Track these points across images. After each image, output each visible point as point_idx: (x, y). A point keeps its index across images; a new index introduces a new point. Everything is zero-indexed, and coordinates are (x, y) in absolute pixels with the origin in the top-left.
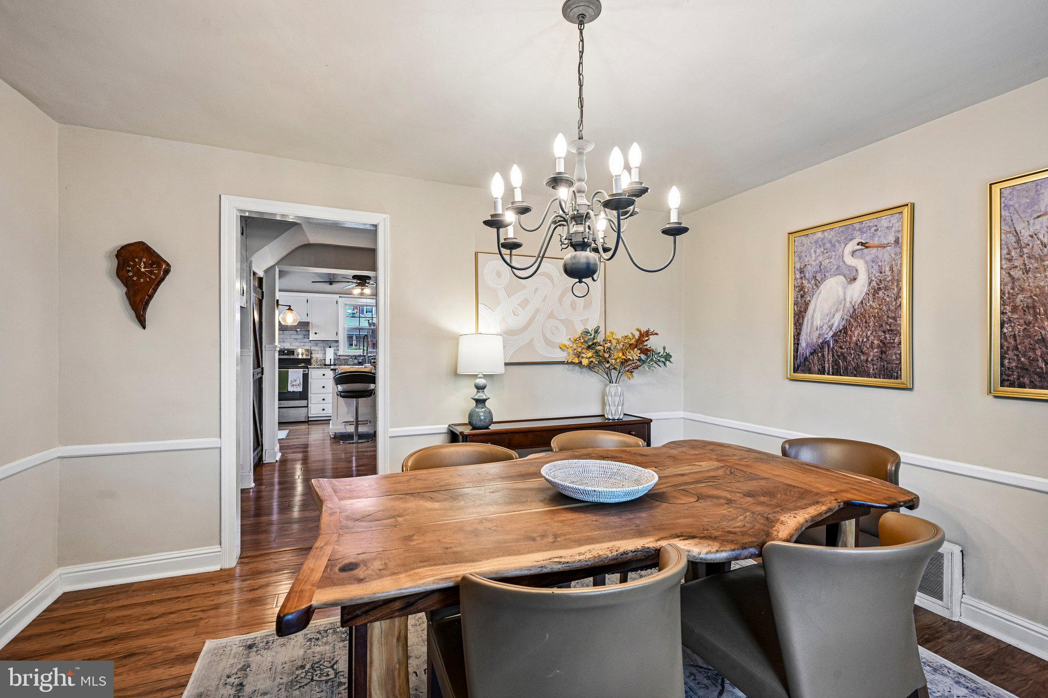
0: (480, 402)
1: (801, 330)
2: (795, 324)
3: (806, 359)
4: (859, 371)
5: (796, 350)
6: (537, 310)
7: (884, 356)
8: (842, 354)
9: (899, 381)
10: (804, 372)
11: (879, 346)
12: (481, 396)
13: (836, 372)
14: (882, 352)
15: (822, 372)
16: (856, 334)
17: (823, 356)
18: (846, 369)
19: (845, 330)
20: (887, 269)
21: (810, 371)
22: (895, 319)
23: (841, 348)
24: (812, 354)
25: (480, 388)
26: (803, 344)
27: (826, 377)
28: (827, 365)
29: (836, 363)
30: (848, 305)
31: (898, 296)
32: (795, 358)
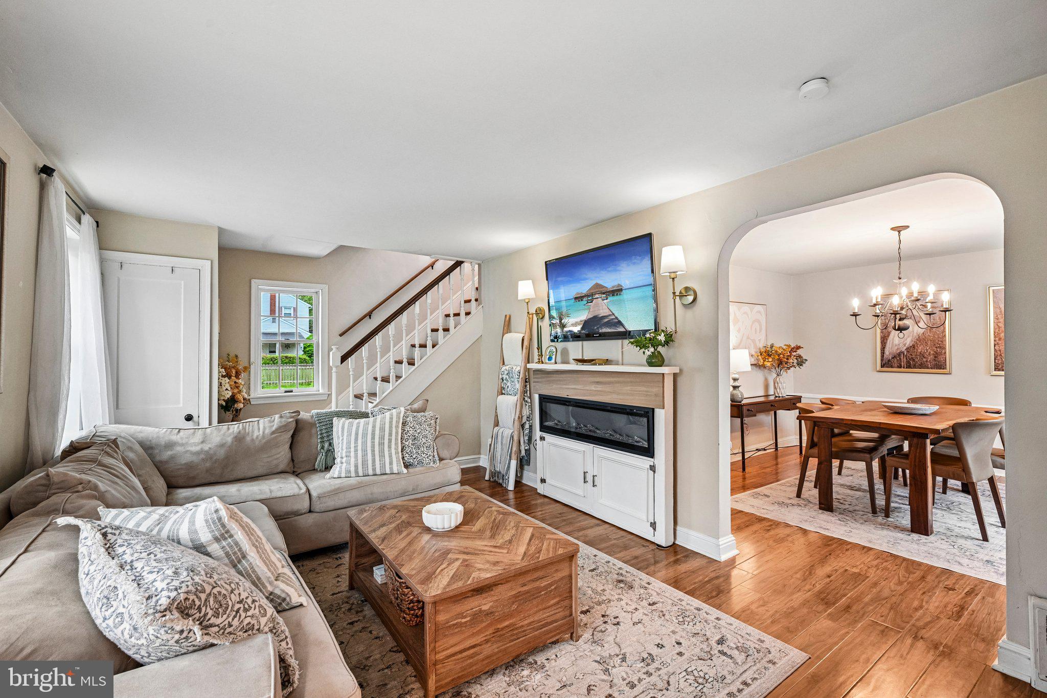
0: (735, 387)
1: (885, 346)
2: (881, 343)
3: (889, 361)
4: (922, 366)
5: (882, 356)
6: (744, 334)
7: (936, 359)
8: (912, 358)
9: (945, 370)
10: (888, 367)
11: (933, 354)
12: (736, 384)
13: (909, 367)
14: (935, 357)
15: (900, 367)
16: (920, 349)
17: (900, 359)
18: (915, 365)
19: (913, 346)
20: (937, 318)
21: (892, 367)
22: (942, 342)
23: (911, 355)
24: (893, 358)
25: (735, 380)
26: (887, 352)
27: (902, 370)
28: (902, 363)
29: (908, 362)
30: (915, 334)
31: (944, 332)
32: (882, 360)
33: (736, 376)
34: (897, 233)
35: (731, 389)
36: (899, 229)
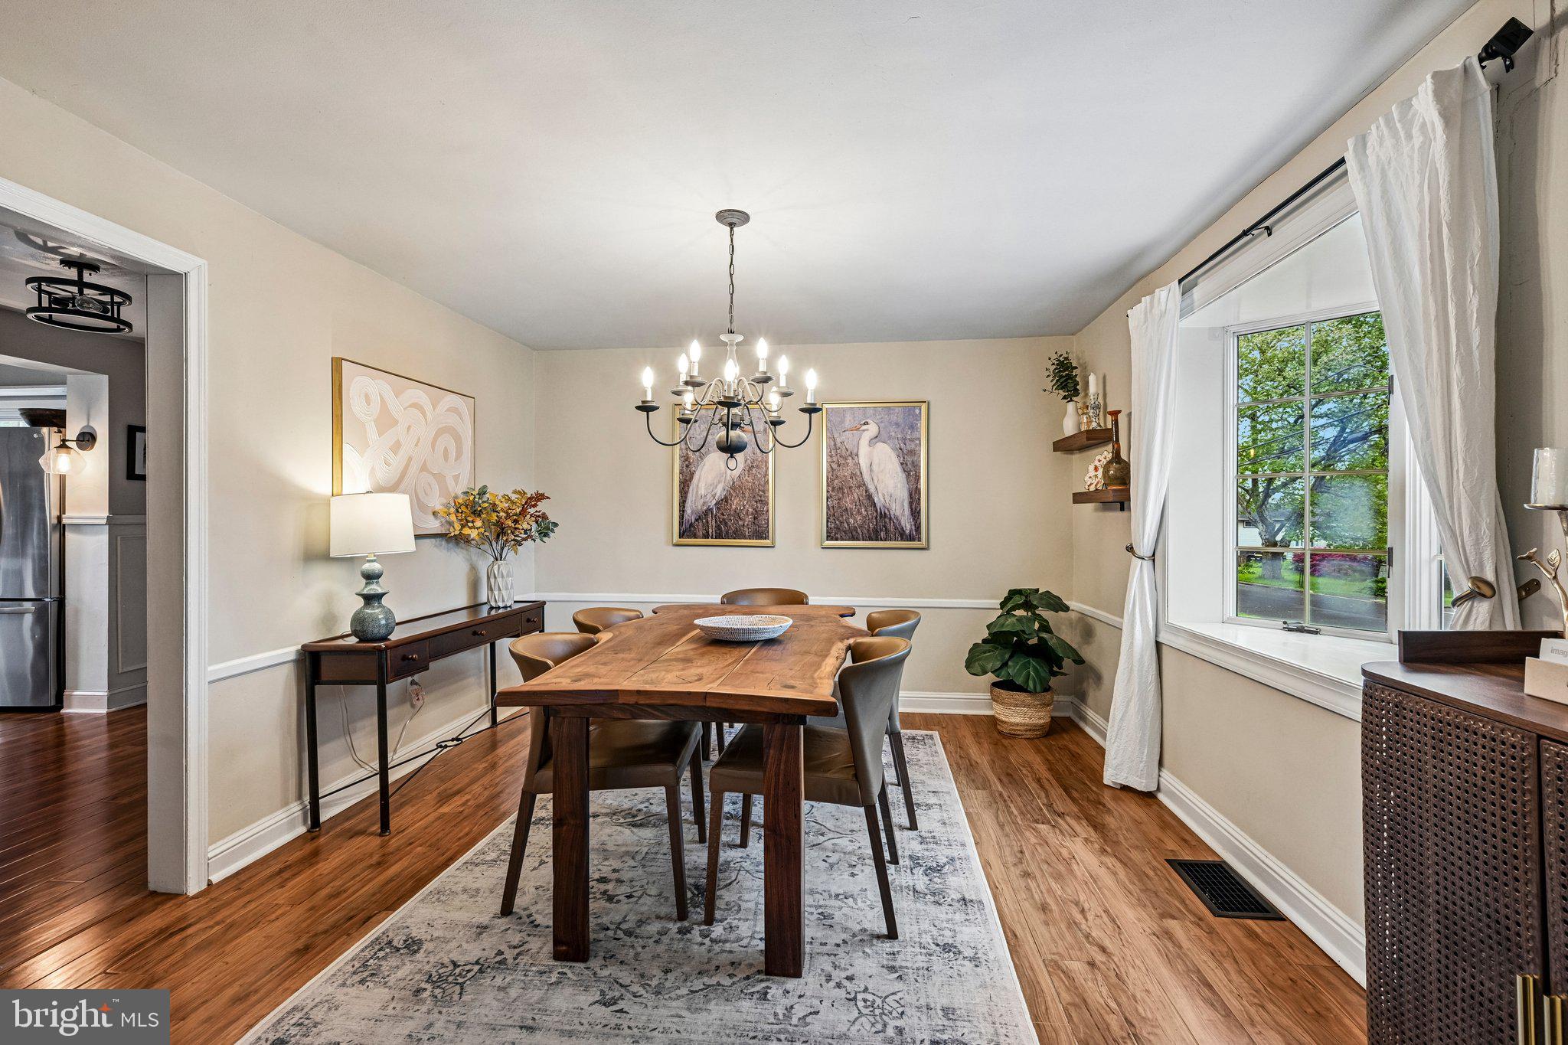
0: (370, 599)
1: (686, 497)
2: (681, 492)
3: (691, 525)
4: (738, 534)
5: (682, 517)
6: (410, 459)
7: (756, 521)
8: (724, 520)
9: (766, 541)
10: (689, 537)
11: (752, 514)
12: (375, 588)
13: (719, 536)
14: (755, 518)
15: (706, 536)
16: (735, 503)
17: (707, 522)
18: (727, 533)
19: (726, 499)
21: (695, 536)
22: (764, 491)
23: (723, 514)
24: (697, 520)
25: (370, 577)
26: (688, 511)
27: (710, 541)
28: (710, 530)
29: (718, 527)
30: (728, 478)
31: (766, 475)
32: (681, 524)
33: (376, 567)
34: (728, 229)
35: (361, 602)
36: (732, 219)
